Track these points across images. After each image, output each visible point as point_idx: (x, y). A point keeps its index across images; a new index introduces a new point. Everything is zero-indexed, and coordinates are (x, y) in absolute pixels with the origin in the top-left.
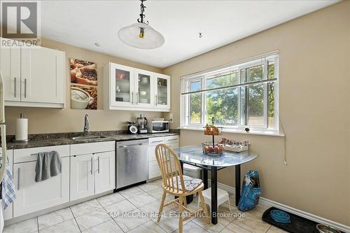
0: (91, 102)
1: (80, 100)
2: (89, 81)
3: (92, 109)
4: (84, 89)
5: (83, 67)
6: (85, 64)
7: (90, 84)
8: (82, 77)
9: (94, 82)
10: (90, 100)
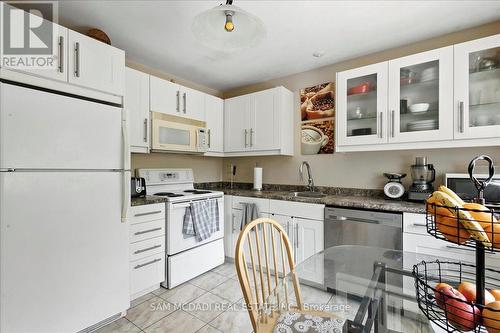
0: (324, 143)
1: (311, 143)
2: (321, 113)
3: (326, 153)
4: (315, 126)
5: (314, 95)
6: (316, 91)
7: (324, 116)
8: (314, 109)
9: (329, 112)
10: (324, 140)
